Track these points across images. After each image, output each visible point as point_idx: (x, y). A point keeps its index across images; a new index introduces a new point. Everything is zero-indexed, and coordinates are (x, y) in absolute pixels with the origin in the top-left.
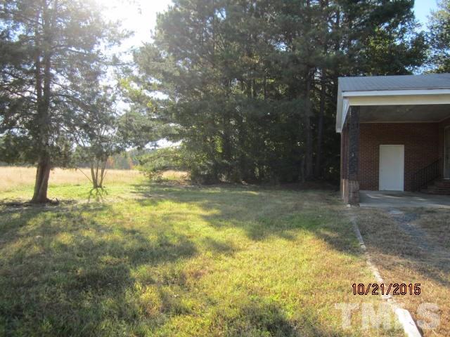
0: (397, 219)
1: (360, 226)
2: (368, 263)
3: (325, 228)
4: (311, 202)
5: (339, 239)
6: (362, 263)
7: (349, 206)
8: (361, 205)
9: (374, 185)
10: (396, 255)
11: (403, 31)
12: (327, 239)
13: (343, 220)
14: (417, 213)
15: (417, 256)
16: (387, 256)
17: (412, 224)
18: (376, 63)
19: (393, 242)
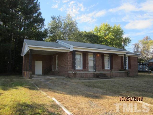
0: (44, 81)
1: (35, 84)
2: (41, 92)
3: (26, 85)
4: (15, 79)
5: (31, 87)
6: (40, 92)
7: (29, 79)
8: (33, 79)
9: (34, 73)
10: (47, 89)
11: (41, 27)
12: (28, 88)
13: (30, 83)
14: (48, 80)
15: (52, 89)
16: (45, 90)
17: (48, 82)
18: (33, 35)
19: (45, 87)
